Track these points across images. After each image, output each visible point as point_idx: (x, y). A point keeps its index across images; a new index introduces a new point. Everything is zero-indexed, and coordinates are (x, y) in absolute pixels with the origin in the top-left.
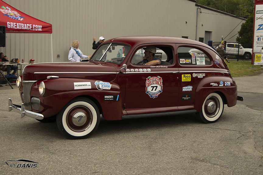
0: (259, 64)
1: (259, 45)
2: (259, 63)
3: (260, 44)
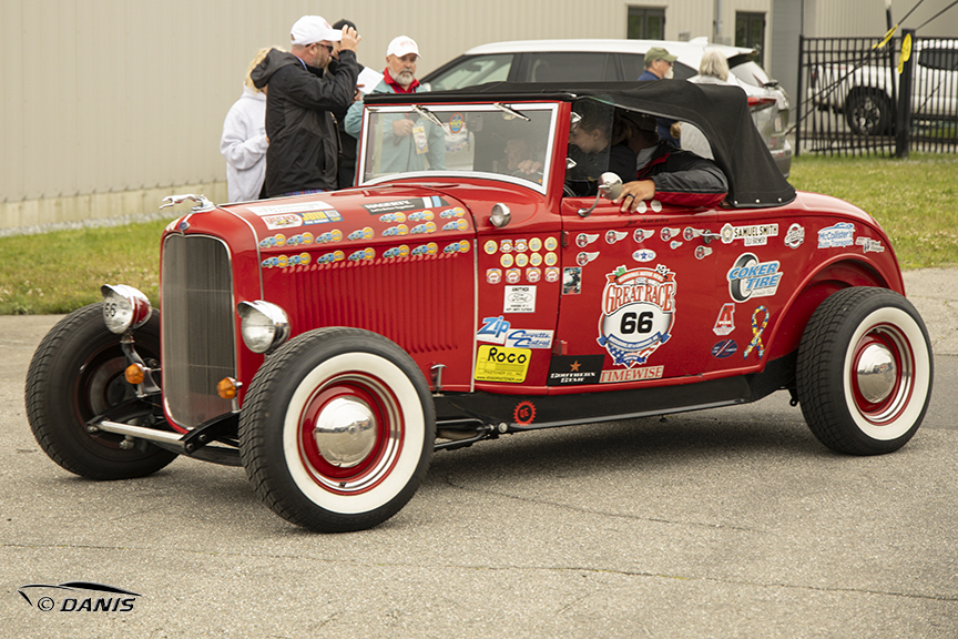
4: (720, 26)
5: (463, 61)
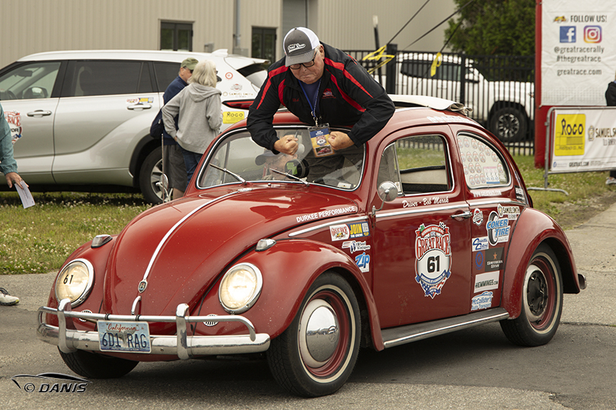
0: (578, 165)
1: (566, 65)
2: (578, 159)
3: (572, 60)
4: (239, 38)
5: (16, 67)
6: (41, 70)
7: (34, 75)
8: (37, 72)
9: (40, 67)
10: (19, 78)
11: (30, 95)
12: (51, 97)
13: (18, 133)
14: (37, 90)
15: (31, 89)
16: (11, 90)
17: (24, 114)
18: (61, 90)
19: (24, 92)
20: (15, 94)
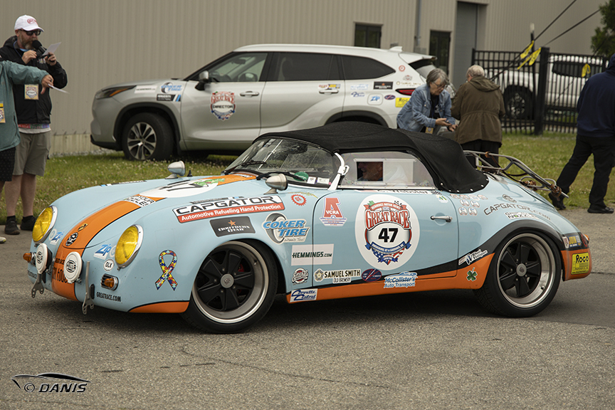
4: (419, 40)
5: (232, 57)
6: (253, 59)
7: (247, 63)
8: (249, 60)
9: (252, 57)
10: (235, 65)
11: (243, 79)
12: (260, 81)
13: (232, 109)
14: (249, 76)
15: (244, 75)
16: (229, 75)
17: (237, 94)
18: (267, 76)
19: (239, 76)
20: (232, 78)
